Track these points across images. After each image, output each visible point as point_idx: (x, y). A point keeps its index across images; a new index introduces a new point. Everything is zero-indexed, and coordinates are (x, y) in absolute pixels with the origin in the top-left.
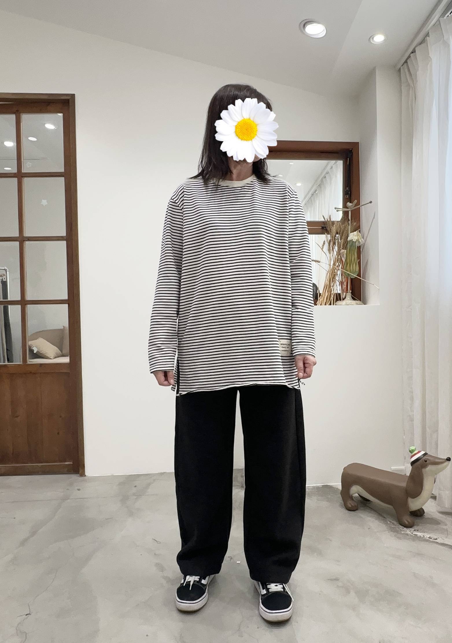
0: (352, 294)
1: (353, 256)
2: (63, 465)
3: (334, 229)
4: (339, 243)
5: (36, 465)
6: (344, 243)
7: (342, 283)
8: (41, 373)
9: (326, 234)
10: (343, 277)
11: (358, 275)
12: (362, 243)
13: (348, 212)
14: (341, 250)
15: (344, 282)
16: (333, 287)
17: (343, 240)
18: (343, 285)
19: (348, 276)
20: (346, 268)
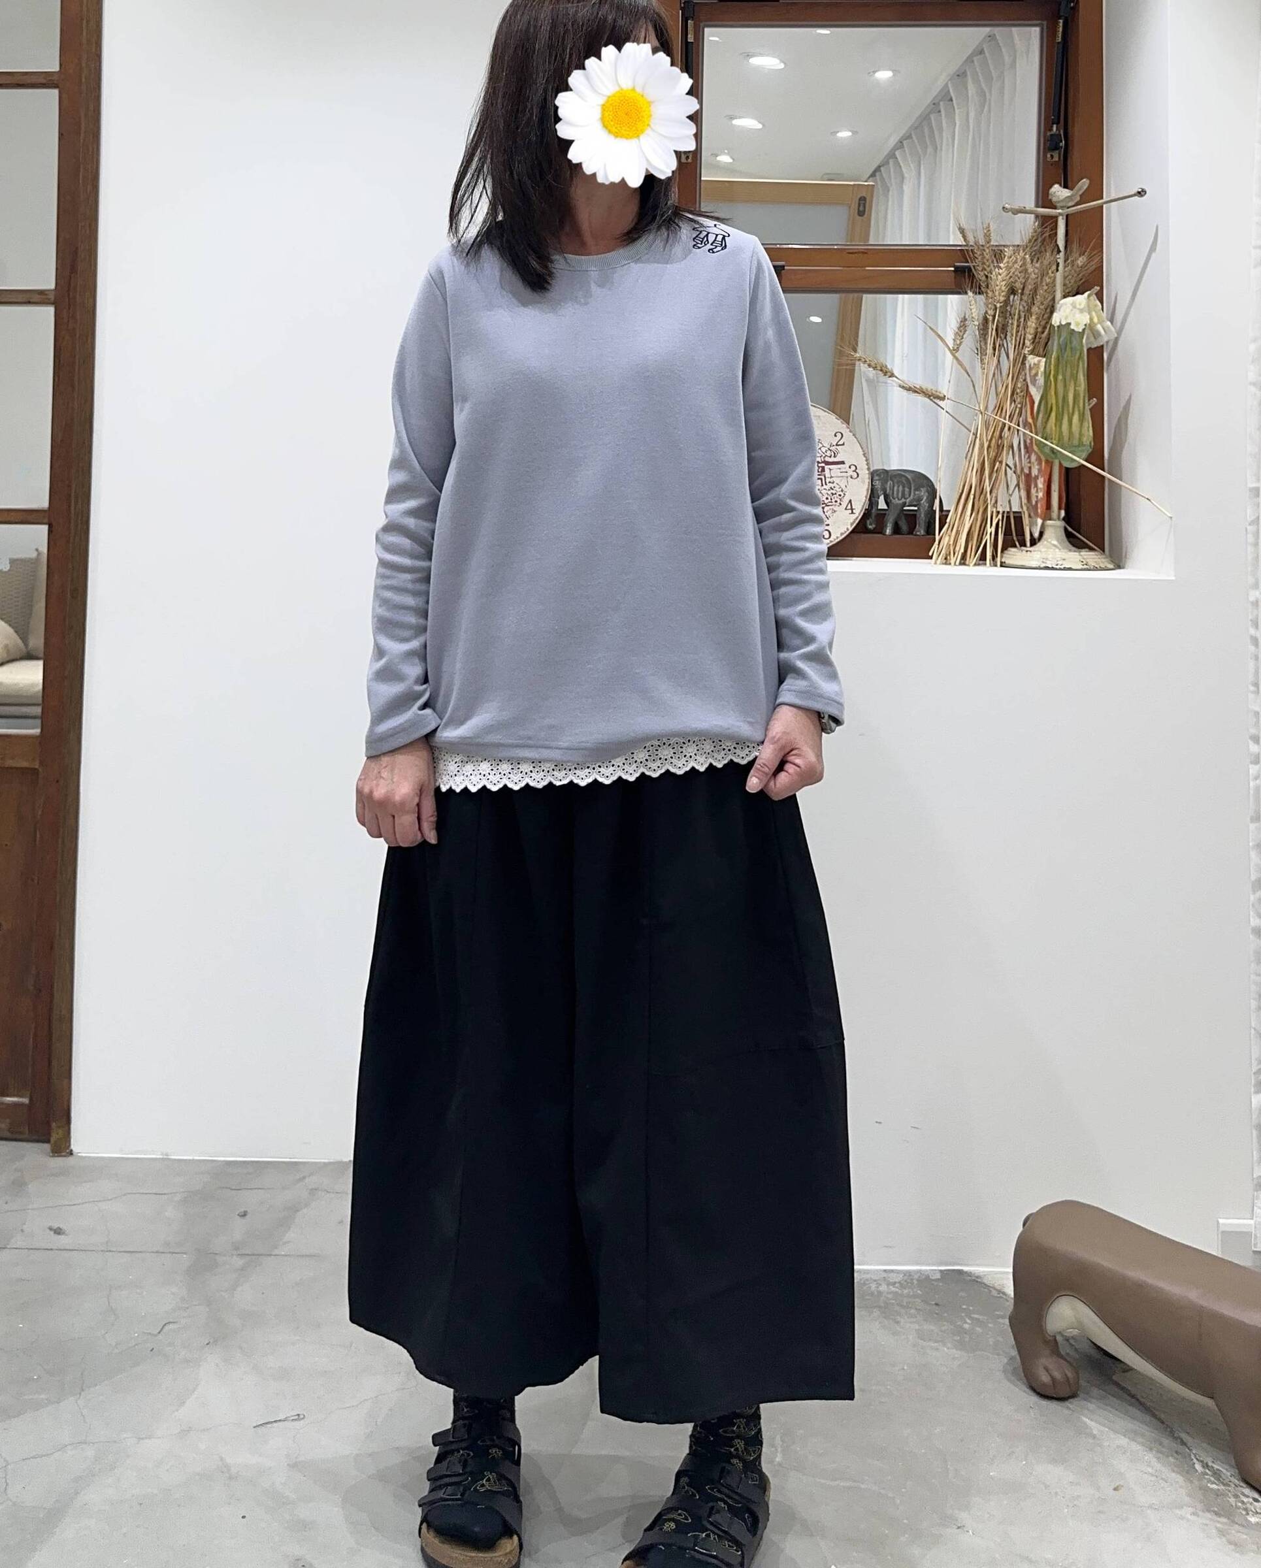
0: (1066, 523)
1: (1072, 384)
3: (1000, 278)
4: (1020, 332)
6: (1039, 330)
7: (1028, 481)
9: (970, 292)
10: (1033, 458)
11: (1091, 457)
12: (1106, 339)
13: (1054, 219)
14: (1025, 357)
15: (1037, 477)
16: (993, 491)
17: (1033, 318)
18: (1033, 486)
19: (1053, 456)
20: (1045, 428)
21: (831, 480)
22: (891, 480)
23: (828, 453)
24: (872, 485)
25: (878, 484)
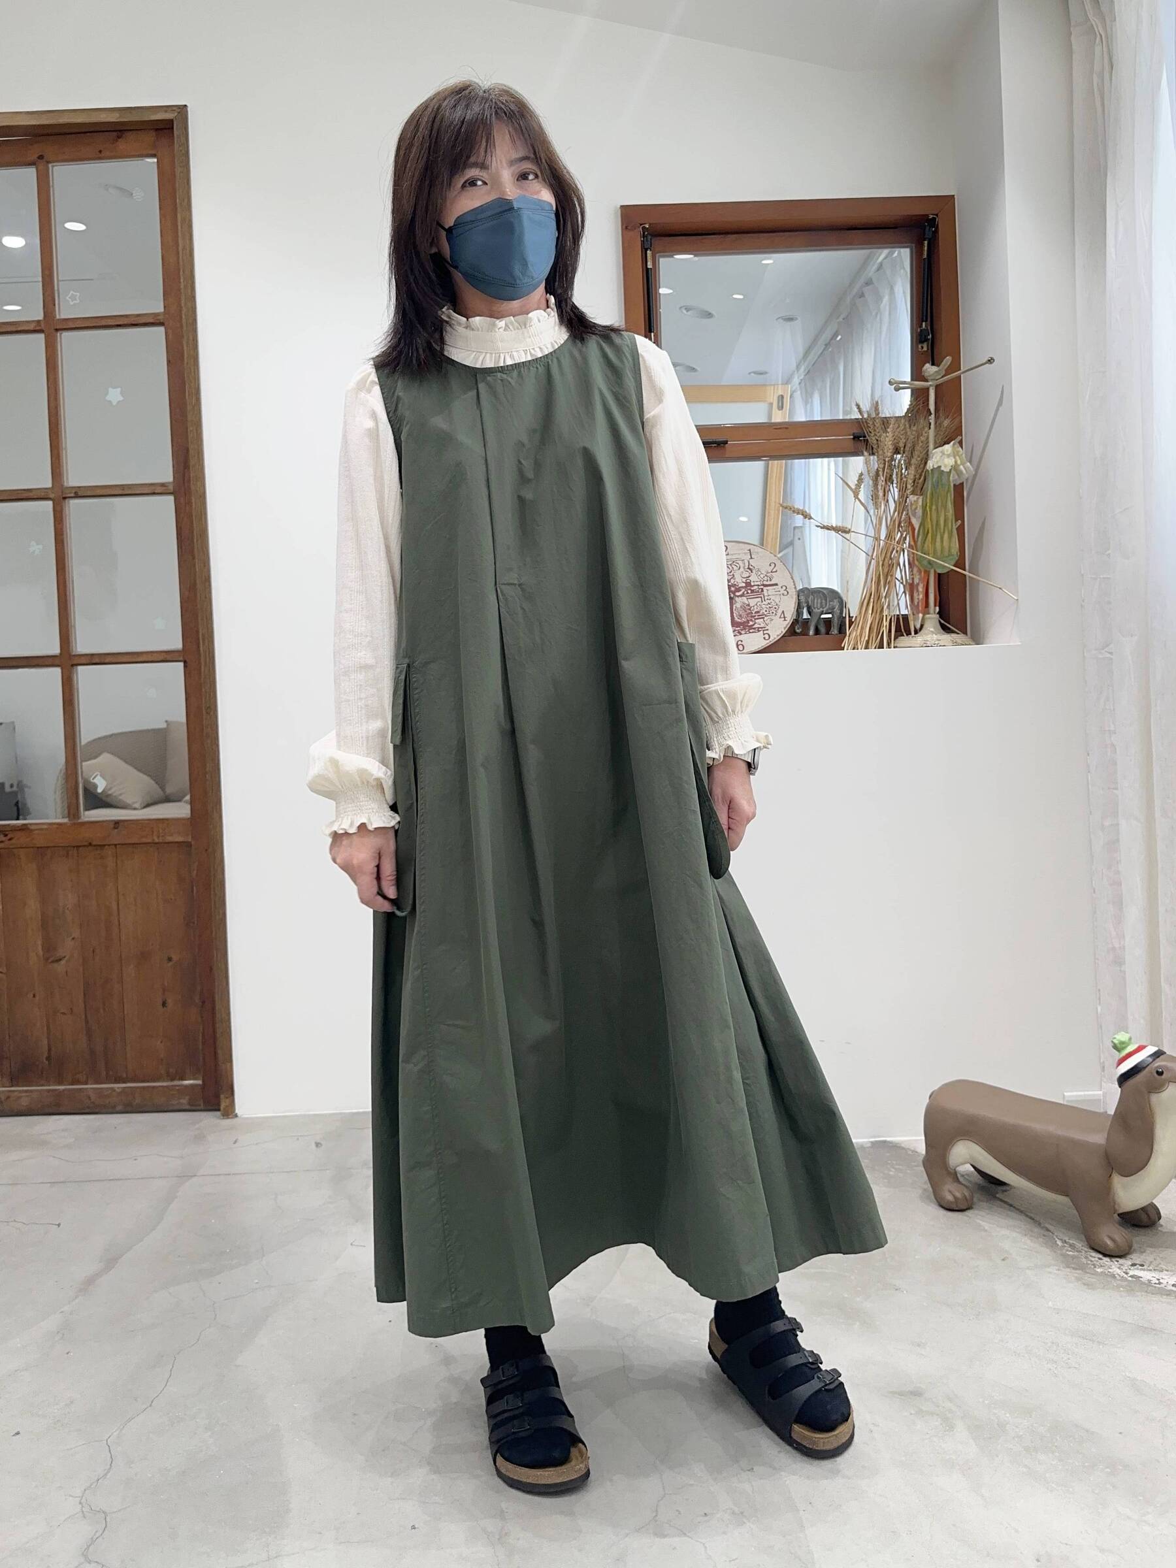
0: (940, 617)
1: (943, 513)
2: (177, 1088)
3: (888, 441)
4: (901, 479)
5: (107, 1088)
6: (917, 477)
7: (911, 588)
8: (116, 845)
9: (866, 453)
10: (915, 570)
11: (957, 562)
12: (966, 476)
13: (927, 389)
14: (907, 497)
15: (918, 584)
16: (887, 600)
17: (913, 467)
18: (915, 591)
19: (929, 566)
20: (923, 547)
21: (769, 598)
22: (812, 595)
23: (765, 578)
24: (799, 600)
25: (802, 598)
